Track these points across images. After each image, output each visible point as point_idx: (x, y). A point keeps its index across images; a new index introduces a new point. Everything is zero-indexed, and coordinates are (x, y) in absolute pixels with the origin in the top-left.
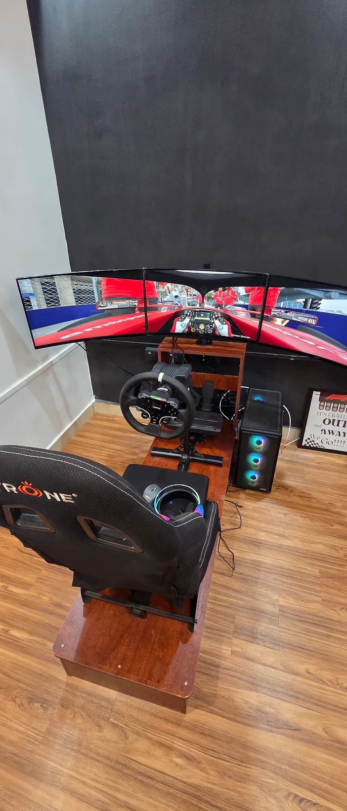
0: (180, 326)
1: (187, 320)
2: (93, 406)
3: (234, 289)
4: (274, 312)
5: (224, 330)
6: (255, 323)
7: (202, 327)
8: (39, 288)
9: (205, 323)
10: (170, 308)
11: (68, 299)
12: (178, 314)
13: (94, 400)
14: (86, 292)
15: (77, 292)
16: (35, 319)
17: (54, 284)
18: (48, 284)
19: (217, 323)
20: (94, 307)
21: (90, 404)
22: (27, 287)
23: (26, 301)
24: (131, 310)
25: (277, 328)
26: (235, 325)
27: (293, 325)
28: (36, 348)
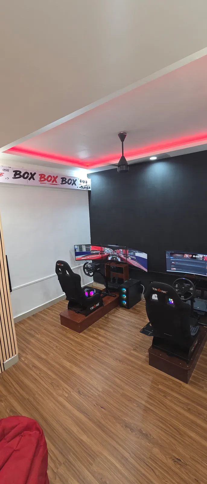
0: (110, 258)
1: (111, 257)
2: (92, 283)
3: (120, 250)
4: (128, 256)
5: (119, 260)
6: (125, 258)
7: (114, 259)
8: (78, 247)
9: (115, 258)
10: (107, 254)
11: (84, 250)
12: (109, 255)
13: (93, 281)
14: (88, 249)
15: (86, 249)
16: (77, 254)
17: (82, 247)
18: (80, 247)
19: (118, 258)
20: (90, 252)
21: (91, 282)
22: (76, 247)
23: (75, 250)
24: (98, 254)
25: (129, 259)
26: (121, 259)
27: (132, 259)
28: (76, 260)
